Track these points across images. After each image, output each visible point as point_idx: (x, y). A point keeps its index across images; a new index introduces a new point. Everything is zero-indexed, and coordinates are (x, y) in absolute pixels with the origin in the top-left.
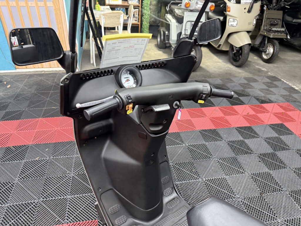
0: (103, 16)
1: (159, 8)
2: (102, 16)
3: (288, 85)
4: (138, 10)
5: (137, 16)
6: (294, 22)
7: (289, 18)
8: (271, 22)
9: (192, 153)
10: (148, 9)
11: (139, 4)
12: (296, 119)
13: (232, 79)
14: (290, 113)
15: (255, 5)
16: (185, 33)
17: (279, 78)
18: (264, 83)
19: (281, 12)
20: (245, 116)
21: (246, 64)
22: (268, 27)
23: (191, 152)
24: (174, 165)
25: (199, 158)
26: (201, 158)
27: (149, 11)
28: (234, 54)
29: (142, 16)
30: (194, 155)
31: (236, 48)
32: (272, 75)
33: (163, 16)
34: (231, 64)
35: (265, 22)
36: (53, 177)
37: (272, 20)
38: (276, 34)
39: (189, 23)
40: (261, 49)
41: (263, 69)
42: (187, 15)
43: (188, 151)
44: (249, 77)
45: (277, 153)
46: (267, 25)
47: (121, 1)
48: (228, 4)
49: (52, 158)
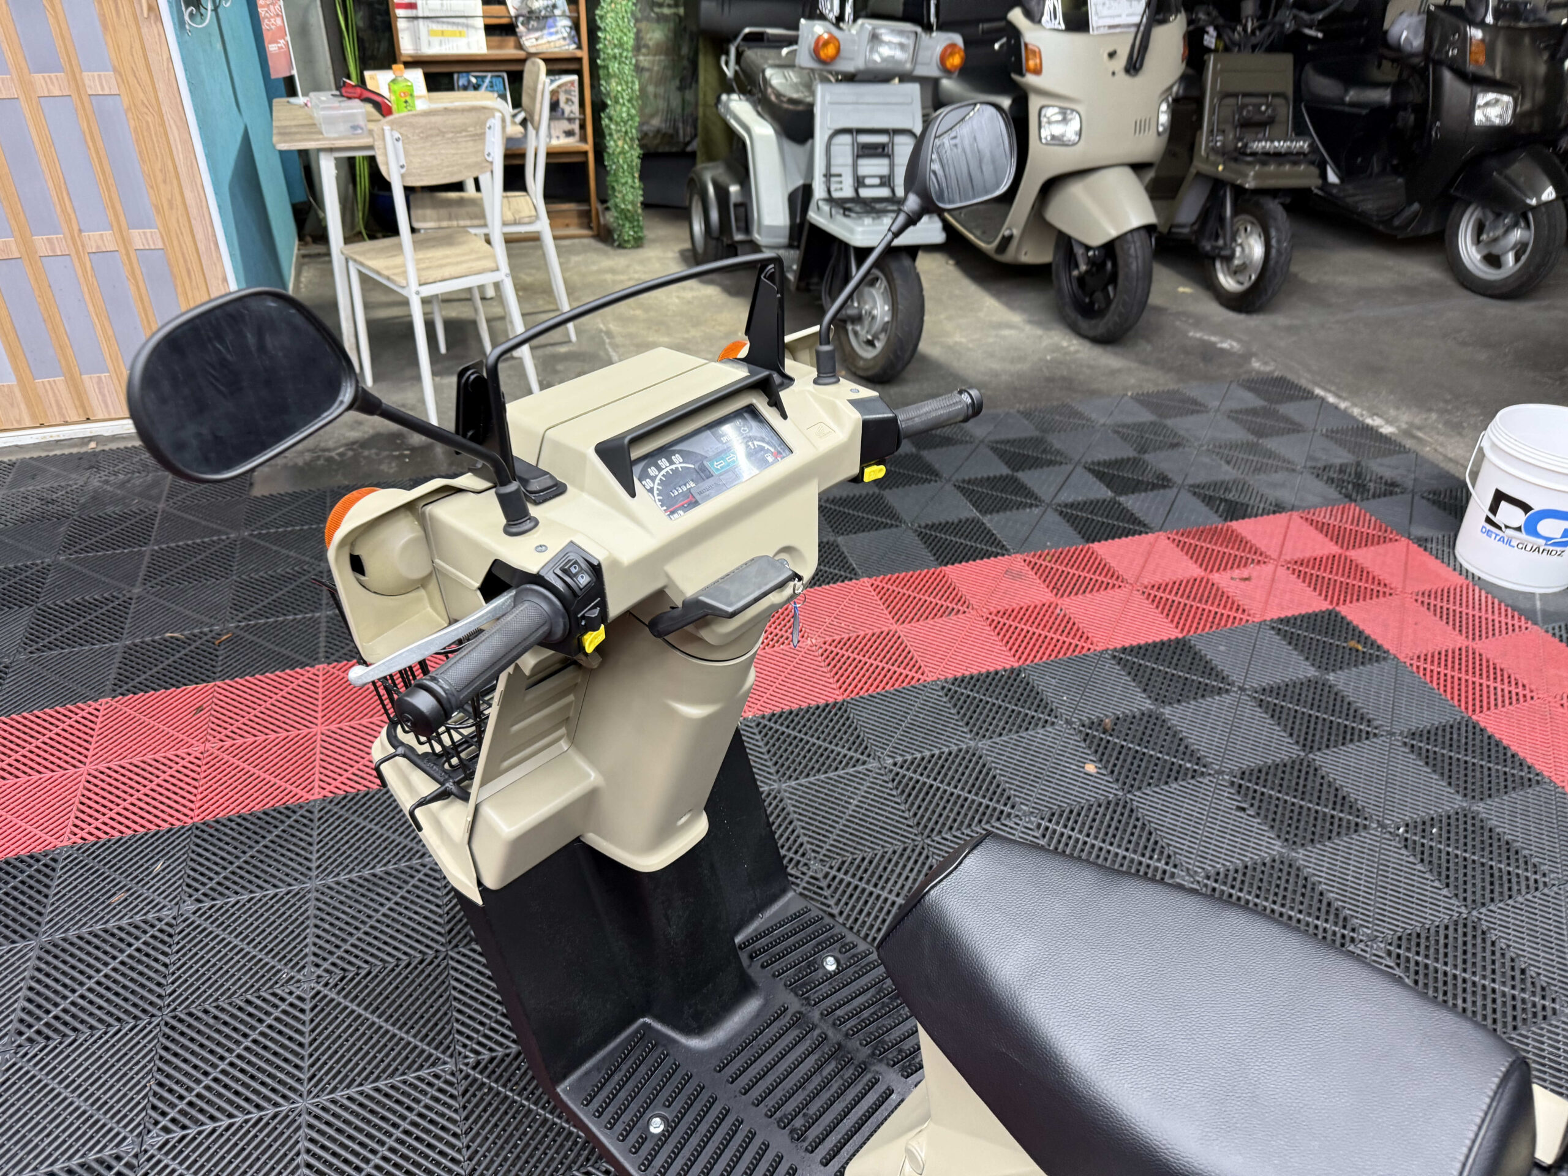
0: (393, 130)
1: (685, 63)
2: (387, 128)
3: (1345, 414)
4: (575, 78)
5: (571, 108)
6: (1352, 105)
7: (1324, 86)
8: (1241, 113)
9: (918, 802)
10: (626, 69)
11: (579, 47)
12: (1395, 582)
13: (1081, 408)
14: (1363, 556)
15: (1159, 32)
16: (829, 191)
17: (1303, 383)
18: (1235, 416)
19: (1285, 61)
20: (1153, 592)
21: (1140, 324)
22: (1231, 136)
23: (910, 795)
24: (833, 872)
25: (948, 824)
26: (962, 822)
27: (633, 82)
28: (1081, 280)
29: (599, 107)
30: (926, 809)
31: (1088, 248)
32: (1268, 369)
33: (711, 100)
34: (1068, 331)
35: (1212, 113)
36: (206, 1012)
37: (1247, 100)
38: (1272, 168)
39: (846, 139)
40: (1207, 246)
41: (1225, 345)
42: (828, 98)
43: (894, 792)
44: (1161, 389)
45: (1318, 758)
46: (1228, 128)
47: (482, 33)
48: (1031, 34)
49: (189, 907)
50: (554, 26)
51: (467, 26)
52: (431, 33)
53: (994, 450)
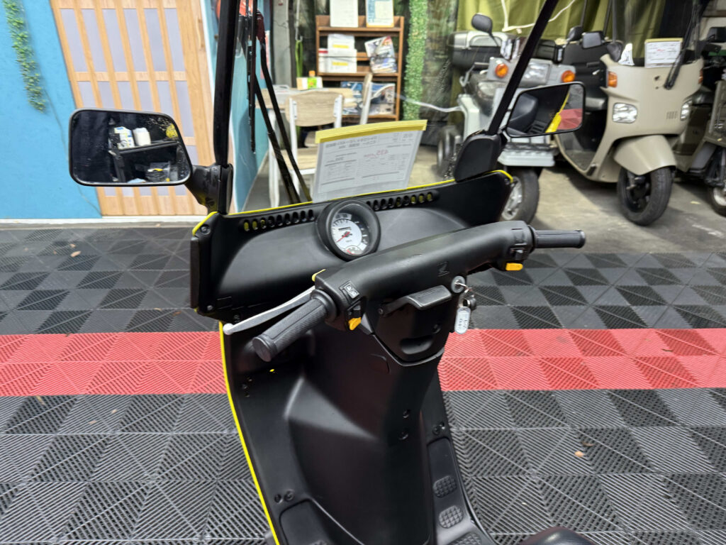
0: (293, 100)
1: (448, 80)
2: (291, 99)
4: (393, 85)
5: (391, 99)
9: (474, 455)
10: (418, 82)
11: (397, 72)
13: (621, 257)
15: (686, 69)
18: (712, 271)
20: (640, 361)
21: (661, 218)
23: (471, 450)
25: (488, 470)
26: (497, 471)
27: (420, 88)
28: (632, 191)
31: (636, 176)
34: (623, 217)
35: (717, 111)
36: (107, 484)
40: (709, 180)
41: (714, 233)
43: (463, 447)
44: (669, 252)
47: (355, 65)
48: (612, 67)
49: (118, 433)
50: (386, 62)
51: (348, 61)
52: (333, 63)
53: (567, 273)
